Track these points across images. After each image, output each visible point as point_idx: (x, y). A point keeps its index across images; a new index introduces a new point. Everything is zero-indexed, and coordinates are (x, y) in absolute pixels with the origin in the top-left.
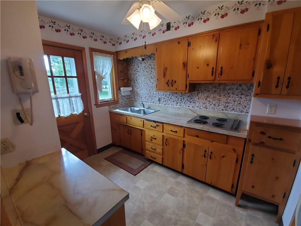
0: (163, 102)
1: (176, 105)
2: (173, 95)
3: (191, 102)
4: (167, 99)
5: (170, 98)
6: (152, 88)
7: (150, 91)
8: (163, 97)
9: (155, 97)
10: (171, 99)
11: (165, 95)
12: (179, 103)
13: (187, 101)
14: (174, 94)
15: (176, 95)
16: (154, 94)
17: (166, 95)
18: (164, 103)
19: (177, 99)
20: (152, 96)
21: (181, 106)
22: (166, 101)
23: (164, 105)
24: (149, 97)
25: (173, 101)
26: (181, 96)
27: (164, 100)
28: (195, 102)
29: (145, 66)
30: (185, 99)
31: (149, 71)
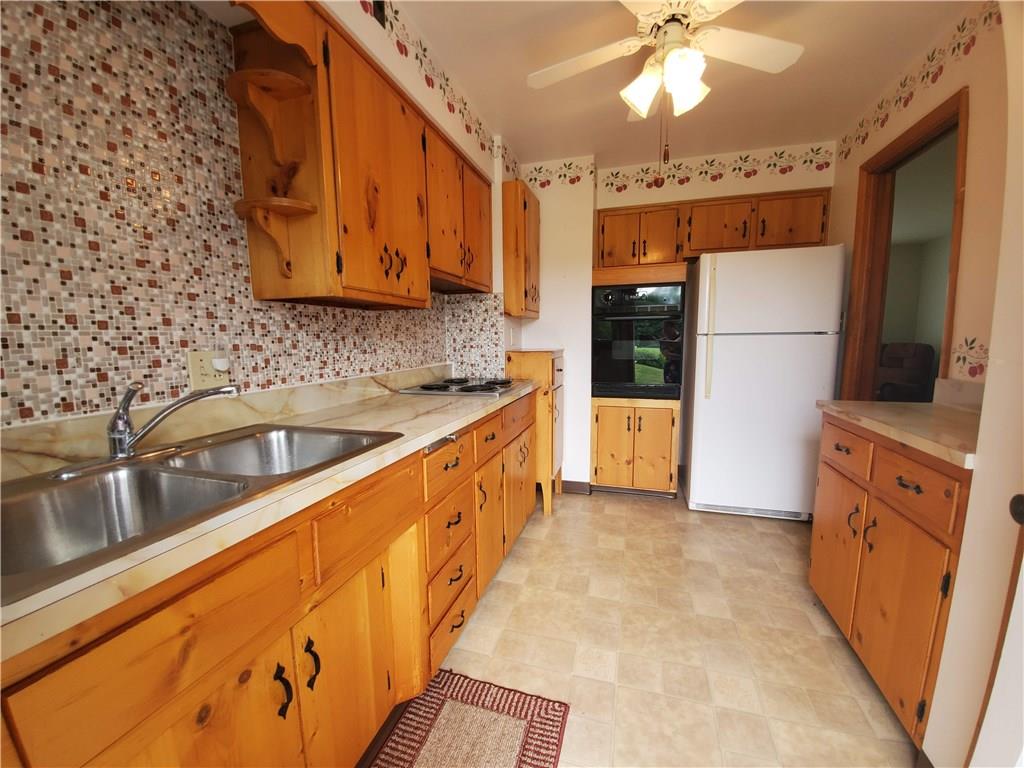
0: (255, 369)
1: (321, 376)
2: (300, 327)
3: (365, 352)
4: (275, 348)
5: (288, 343)
6: (140, 275)
7: (129, 299)
8: (248, 339)
9: (184, 344)
10: (295, 347)
11: (258, 330)
12: (330, 361)
13: (356, 351)
14: (304, 321)
15: (315, 327)
16: (167, 322)
17: (263, 326)
18: (260, 377)
19: (320, 343)
20: (154, 340)
21: (338, 373)
22: (267, 361)
23: (259, 390)
24: (122, 351)
25: (308, 359)
26: (335, 330)
27: (259, 358)
28: (375, 350)
29: (35, 46)
30: (350, 341)
31: (99, 121)
